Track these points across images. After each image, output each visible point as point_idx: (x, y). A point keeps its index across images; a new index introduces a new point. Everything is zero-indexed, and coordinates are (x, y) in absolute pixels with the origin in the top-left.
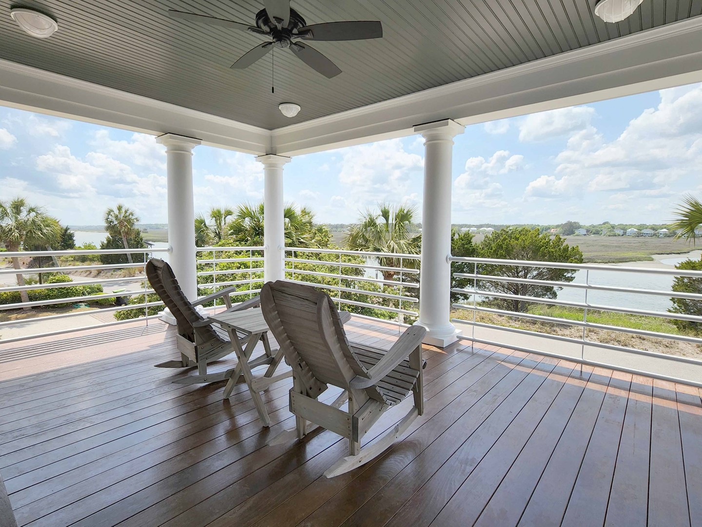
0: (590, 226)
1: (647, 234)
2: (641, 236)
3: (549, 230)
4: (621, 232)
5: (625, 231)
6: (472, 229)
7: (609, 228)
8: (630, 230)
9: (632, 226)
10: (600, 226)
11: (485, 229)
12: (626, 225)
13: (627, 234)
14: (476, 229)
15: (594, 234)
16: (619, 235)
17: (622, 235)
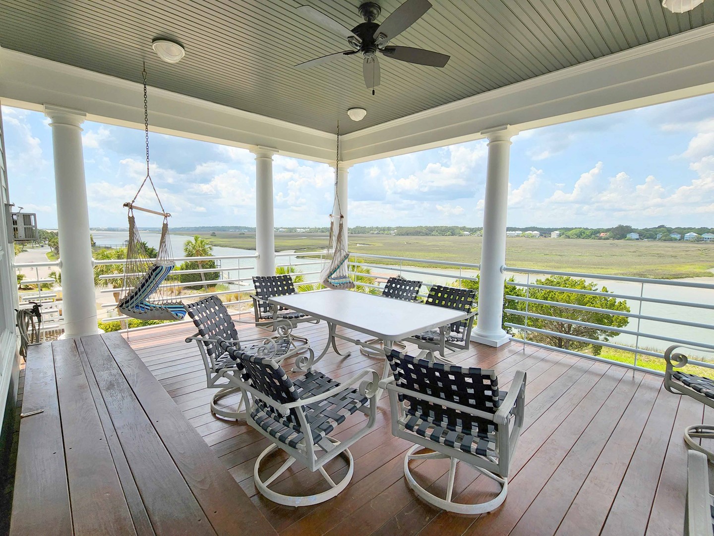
0: (643, 229)
1: (708, 238)
2: (701, 241)
3: (598, 235)
4: (678, 237)
5: (683, 235)
6: (517, 232)
7: (665, 232)
8: (688, 234)
9: (690, 230)
10: (655, 230)
11: (531, 232)
12: (684, 229)
13: (685, 239)
14: (521, 232)
15: (648, 238)
16: (676, 240)
17: (680, 240)
